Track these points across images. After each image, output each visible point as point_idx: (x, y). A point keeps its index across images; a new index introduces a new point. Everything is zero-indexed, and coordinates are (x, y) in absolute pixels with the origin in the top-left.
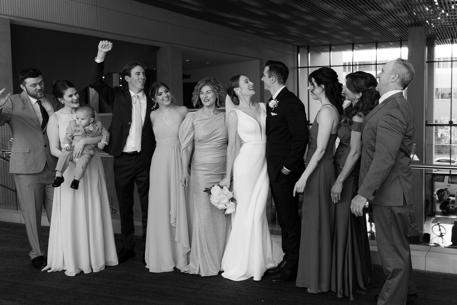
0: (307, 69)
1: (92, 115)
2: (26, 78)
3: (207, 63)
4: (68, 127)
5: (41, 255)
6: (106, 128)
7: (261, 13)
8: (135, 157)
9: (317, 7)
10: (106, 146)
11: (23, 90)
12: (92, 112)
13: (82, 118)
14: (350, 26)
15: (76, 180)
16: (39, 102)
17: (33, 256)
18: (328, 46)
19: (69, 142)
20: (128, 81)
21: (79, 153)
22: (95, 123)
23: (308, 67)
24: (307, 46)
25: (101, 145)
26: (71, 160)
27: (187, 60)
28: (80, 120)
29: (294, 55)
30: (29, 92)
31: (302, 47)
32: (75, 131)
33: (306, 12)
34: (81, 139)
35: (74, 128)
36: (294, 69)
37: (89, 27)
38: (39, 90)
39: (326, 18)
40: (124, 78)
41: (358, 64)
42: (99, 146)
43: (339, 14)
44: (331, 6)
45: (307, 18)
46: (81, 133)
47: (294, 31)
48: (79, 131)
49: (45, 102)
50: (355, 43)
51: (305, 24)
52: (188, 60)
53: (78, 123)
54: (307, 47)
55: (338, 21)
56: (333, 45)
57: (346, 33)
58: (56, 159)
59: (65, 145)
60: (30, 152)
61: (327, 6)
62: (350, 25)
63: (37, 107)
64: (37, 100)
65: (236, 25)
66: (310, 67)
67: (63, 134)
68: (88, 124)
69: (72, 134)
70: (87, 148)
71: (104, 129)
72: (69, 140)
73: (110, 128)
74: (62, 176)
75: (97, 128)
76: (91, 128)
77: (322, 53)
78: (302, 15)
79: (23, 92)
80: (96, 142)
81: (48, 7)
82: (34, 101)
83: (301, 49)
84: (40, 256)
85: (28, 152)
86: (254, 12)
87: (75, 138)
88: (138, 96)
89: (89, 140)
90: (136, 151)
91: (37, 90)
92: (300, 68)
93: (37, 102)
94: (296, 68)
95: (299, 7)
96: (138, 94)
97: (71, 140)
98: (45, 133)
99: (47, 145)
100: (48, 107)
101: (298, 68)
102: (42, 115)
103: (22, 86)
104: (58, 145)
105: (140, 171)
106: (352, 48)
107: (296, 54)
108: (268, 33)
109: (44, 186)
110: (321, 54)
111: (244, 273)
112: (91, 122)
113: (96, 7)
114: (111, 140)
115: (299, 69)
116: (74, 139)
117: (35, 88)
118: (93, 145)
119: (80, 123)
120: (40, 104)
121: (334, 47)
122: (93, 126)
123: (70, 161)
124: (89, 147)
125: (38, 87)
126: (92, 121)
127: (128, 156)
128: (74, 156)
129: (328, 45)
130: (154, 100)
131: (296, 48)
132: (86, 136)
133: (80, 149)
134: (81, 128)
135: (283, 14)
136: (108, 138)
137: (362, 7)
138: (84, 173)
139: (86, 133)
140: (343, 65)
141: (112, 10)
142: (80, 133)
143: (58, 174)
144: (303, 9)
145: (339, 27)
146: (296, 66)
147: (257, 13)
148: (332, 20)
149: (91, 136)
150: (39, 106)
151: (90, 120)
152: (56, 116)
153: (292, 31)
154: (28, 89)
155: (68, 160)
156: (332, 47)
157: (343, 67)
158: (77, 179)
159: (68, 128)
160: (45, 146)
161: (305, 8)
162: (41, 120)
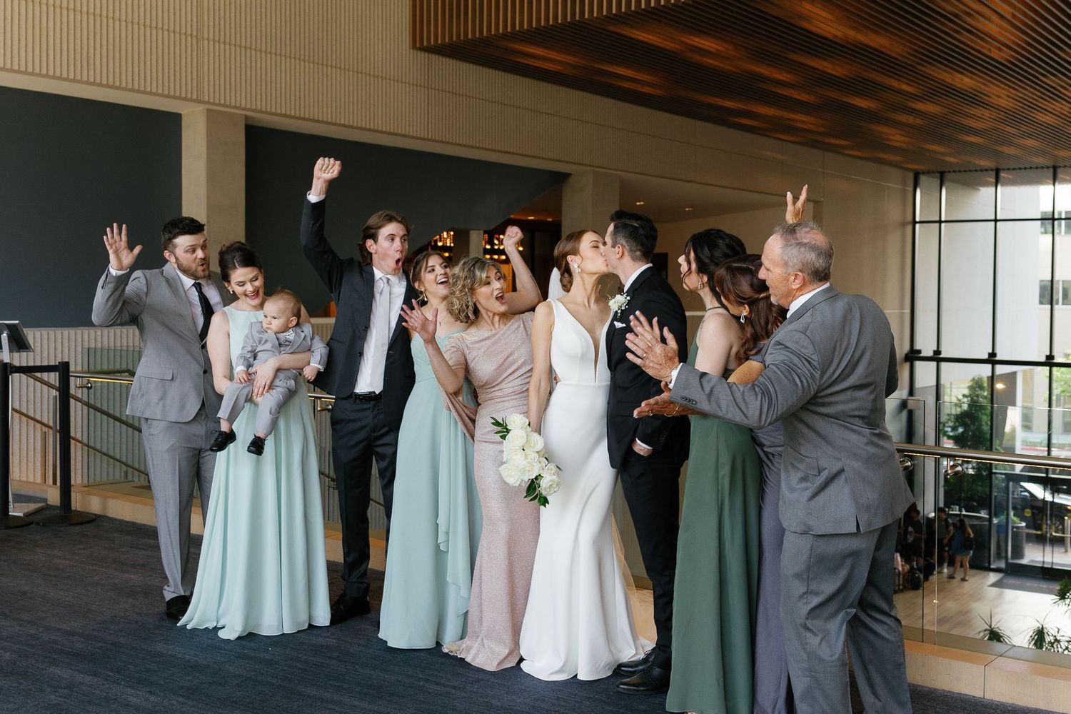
0: (937, 225)
1: (295, 311)
2: (175, 237)
3: (687, 209)
4: (248, 333)
5: (183, 594)
6: (322, 339)
7: (804, 97)
8: (372, 403)
9: (937, 82)
10: (319, 373)
11: (167, 261)
12: (294, 305)
13: (275, 315)
14: (1034, 125)
15: (260, 437)
16: (198, 286)
17: (169, 594)
18: (990, 172)
19: (246, 363)
20: (372, 250)
21: (265, 385)
22: (301, 328)
23: (940, 222)
24: (938, 172)
25: (309, 373)
26: (250, 399)
27: (638, 203)
28: (269, 318)
29: (904, 192)
30: (182, 265)
31: (928, 173)
32: (260, 342)
33: (915, 95)
34: (271, 357)
35: (257, 336)
36: (904, 225)
37: (409, 132)
38: (201, 259)
39: (968, 107)
40: (365, 242)
41: (1063, 216)
42: (305, 373)
43: (999, 97)
44: (971, 78)
45: (920, 106)
46: (271, 345)
47: (896, 137)
48: (266, 341)
49: (208, 285)
50: (1060, 167)
51: (919, 121)
52: (642, 203)
53: (265, 326)
54: (938, 175)
55: (1002, 113)
56: (1003, 169)
57: (1030, 142)
58: (220, 397)
59: (239, 369)
60: (174, 379)
61: (962, 80)
62: (1034, 123)
63: (194, 295)
64: (193, 282)
65: (753, 124)
66: (945, 222)
67: (237, 349)
68: (286, 329)
69: (254, 348)
70: (281, 375)
71: (317, 338)
72: (245, 359)
73: (331, 339)
74: (232, 431)
75: (303, 335)
76: (290, 335)
77: (981, 188)
78: (908, 100)
79: (167, 264)
80: (300, 365)
81: (325, 91)
82: (188, 282)
83: (923, 179)
84: (182, 596)
85: (171, 378)
86: (788, 94)
87: (260, 355)
88: (388, 279)
89: (287, 359)
90: (374, 392)
91: (197, 260)
92: (920, 222)
93: (193, 285)
94: (910, 223)
95: (895, 83)
96: (389, 276)
97: (251, 360)
98: (204, 347)
99: (207, 370)
100: (213, 295)
101: (914, 222)
102: (203, 310)
103: (167, 254)
104: (227, 372)
105: (381, 432)
106: (1052, 177)
107: (911, 189)
108: (833, 141)
109: (198, 452)
110: (979, 190)
111: (561, 665)
112: (290, 325)
113: (426, 89)
114: (330, 361)
115: (917, 226)
116: (258, 358)
117: (195, 255)
118: (294, 369)
119: (268, 326)
120: (198, 289)
121: (1007, 173)
122: (296, 333)
123: (245, 402)
124: (287, 373)
125: (200, 254)
126: (294, 323)
127: (358, 401)
128: (256, 391)
129: (992, 170)
130: (419, 286)
131: (911, 176)
132: (280, 352)
133: (267, 377)
134: (270, 335)
135: (857, 99)
136: (325, 358)
137: (1051, 81)
138: (274, 425)
139: (280, 345)
140: (1039, 217)
141: (463, 95)
142: (268, 346)
143: (224, 427)
144: (904, 87)
145: (1008, 127)
146: (910, 218)
147: (795, 96)
148: (986, 113)
149: (289, 352)
150: (197, 294)
151: (288, 321)
152: (224, 313)
153: (891, 137)
154: (181, 259)
155: (243, 399)
156: (1002, 174)
157: (1039, 222)
158: (261, 435)
159: (247, 337)
160: (205, 372)
161: (908, 84)
162: (200, 321)
